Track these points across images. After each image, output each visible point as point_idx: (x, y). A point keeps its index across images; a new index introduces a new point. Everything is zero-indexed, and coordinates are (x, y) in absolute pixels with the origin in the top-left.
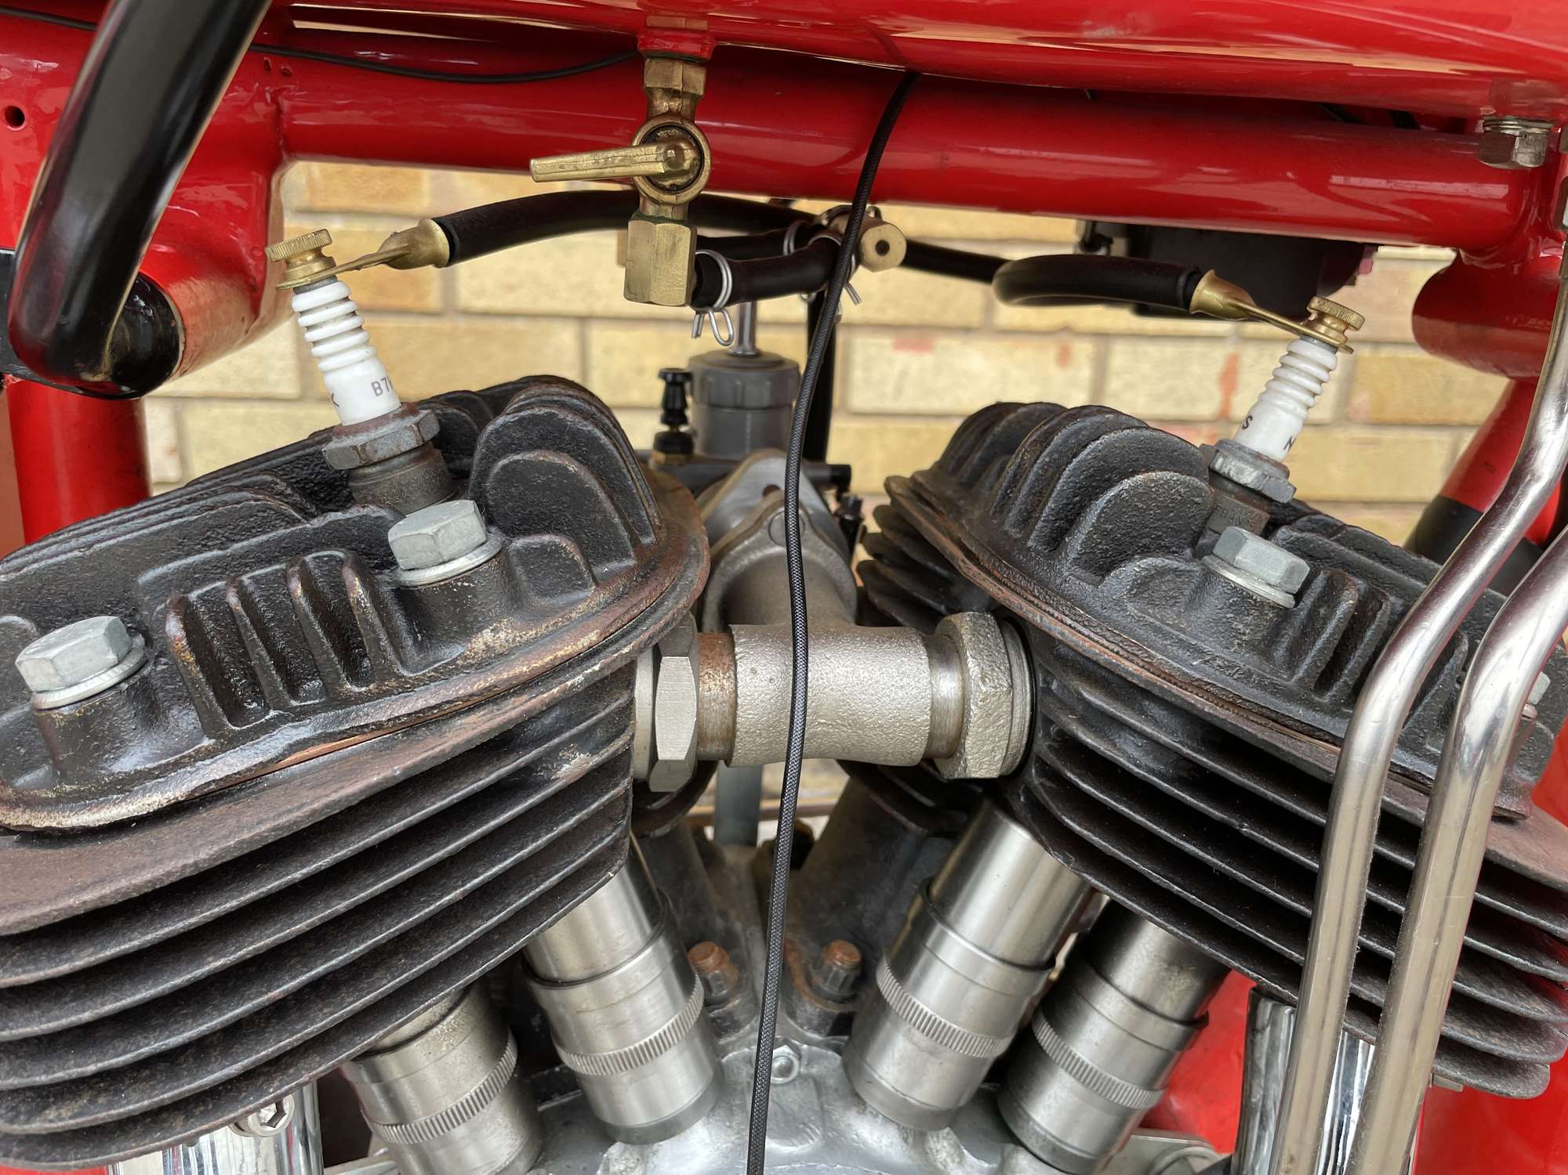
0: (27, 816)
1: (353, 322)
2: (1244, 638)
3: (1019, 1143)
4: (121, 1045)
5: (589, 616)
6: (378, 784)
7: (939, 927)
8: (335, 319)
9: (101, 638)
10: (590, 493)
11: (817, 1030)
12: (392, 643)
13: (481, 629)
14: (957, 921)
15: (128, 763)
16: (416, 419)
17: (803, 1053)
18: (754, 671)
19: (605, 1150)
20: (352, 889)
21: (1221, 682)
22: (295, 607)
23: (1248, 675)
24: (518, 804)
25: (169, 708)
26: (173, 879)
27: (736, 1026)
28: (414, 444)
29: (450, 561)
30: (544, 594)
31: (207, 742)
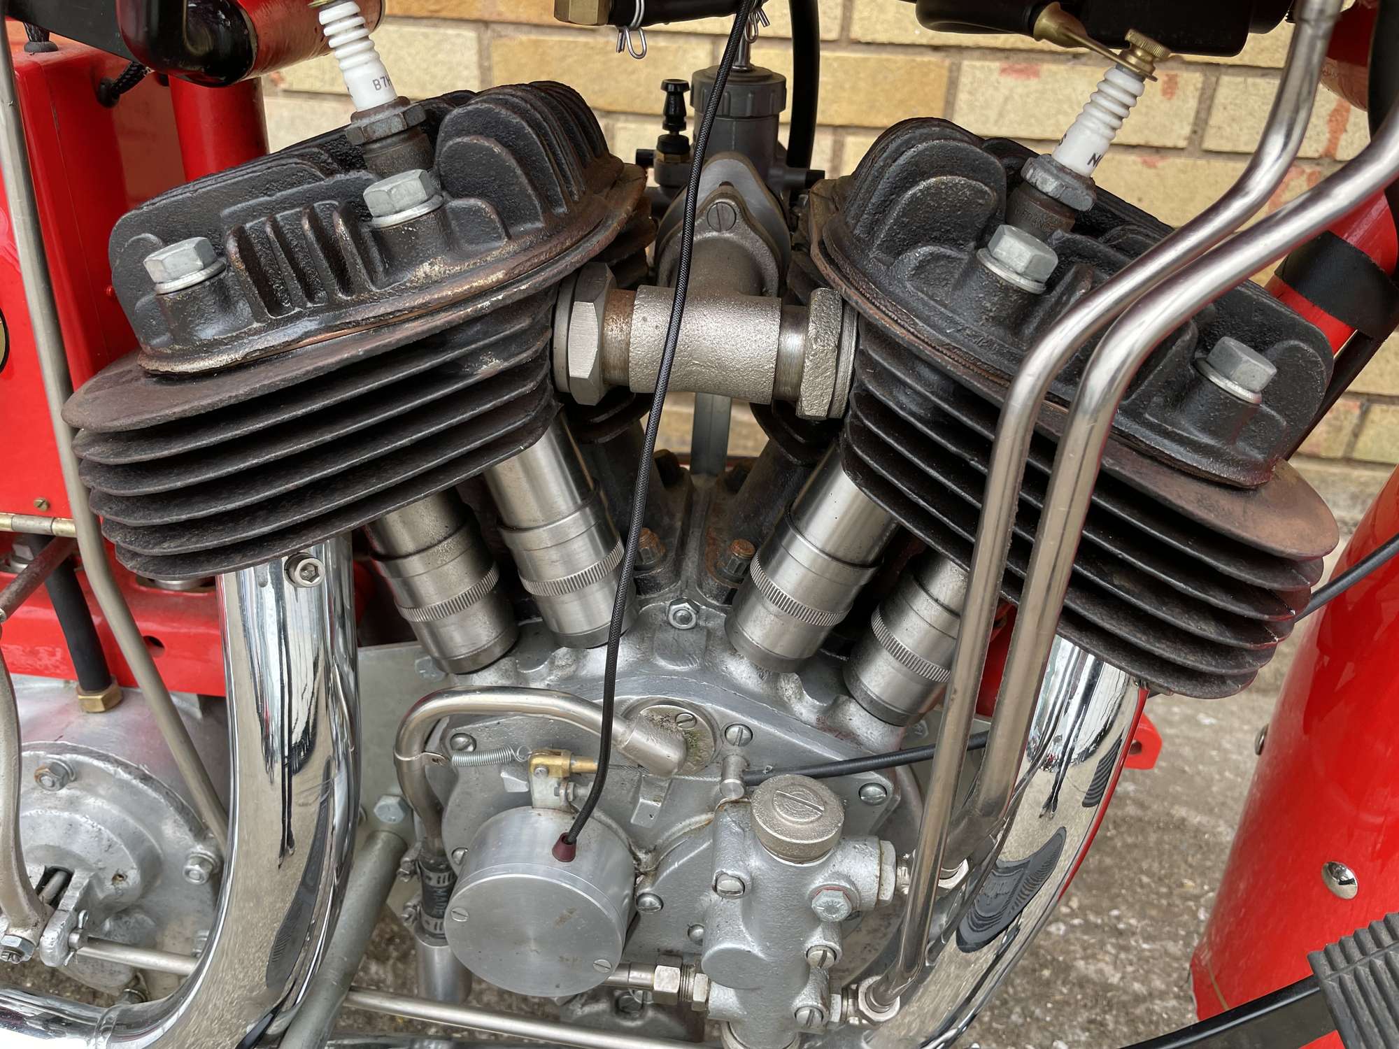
0: (157, 365)
1: (361, 32)
2: (991, 314)
3: (851, 696)
4: (202, 506)
5: (499, 260)
6: (347, 359)
7: (791, 531)
8: (346, 31)
9: (192, 250)
10: (509, 169)
11: (715, 598)
12: (366, 267)
13: (422, 262)
14: (806, 528)
15: (209, 332)
16: (405, 109)
17: (701, 612)
18: (645, 319)
19: (553, 651)
20: (338, 427)
21: (967, 347)
22: (304, 236)
23: (990, 343)
24: (448, 387)
25: (237, 302)
26: (224, 404)
27: (657, 587)
28: (400, 128)
29: (400, 211)
30: (471, 242)
31: (256, 325)
